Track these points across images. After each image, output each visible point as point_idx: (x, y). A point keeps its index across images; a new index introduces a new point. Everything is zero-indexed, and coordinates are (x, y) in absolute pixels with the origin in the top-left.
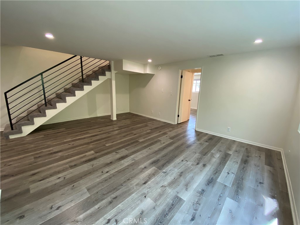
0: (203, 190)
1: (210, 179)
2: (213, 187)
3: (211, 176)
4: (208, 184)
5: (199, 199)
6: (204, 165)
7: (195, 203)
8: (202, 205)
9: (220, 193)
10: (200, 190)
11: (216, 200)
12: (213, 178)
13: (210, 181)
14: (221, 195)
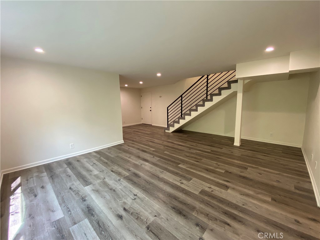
0: (85, 200)
1: (94, 213)
2: (83, 210)
3: (97, 216)
4: (88, 208)
5: (80, 195)
6: (120, 217)
7: (79, 192)
8: (74, 195)
9: (72, 212)
10: (86, 198)
11: (69, 206)
12: (94, 217)
13: (90, 211)
14: (70, 212)
